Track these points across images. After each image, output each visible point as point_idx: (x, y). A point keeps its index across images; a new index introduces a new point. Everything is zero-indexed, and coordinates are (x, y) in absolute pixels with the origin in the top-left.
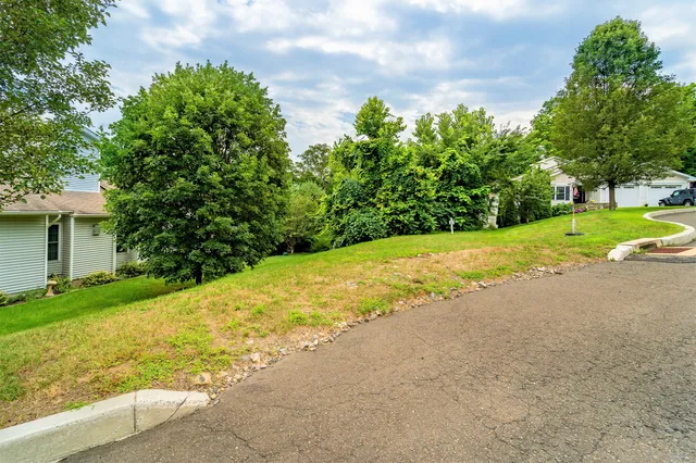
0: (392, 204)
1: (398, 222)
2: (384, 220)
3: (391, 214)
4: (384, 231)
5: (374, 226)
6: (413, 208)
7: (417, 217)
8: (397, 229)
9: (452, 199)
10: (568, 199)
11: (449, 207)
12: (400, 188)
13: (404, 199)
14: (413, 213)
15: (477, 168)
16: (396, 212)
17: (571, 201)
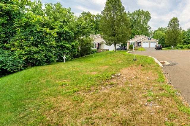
0: (26, 48)
1: (31, 59)
2: (20, 58)
3: (25, 55)
4: (21, 66)
5: (12, 63)
6: (43, 50)
7: (46, 56)
8: (31, 63)
9: (62, 46)
10: (95, 48)
11: (60, 50)
12: (32, 39)
13: (35, 45)
14: (43, 53)
15: (73, 33)
16: (30, 53)
17: (96, 48)
